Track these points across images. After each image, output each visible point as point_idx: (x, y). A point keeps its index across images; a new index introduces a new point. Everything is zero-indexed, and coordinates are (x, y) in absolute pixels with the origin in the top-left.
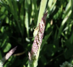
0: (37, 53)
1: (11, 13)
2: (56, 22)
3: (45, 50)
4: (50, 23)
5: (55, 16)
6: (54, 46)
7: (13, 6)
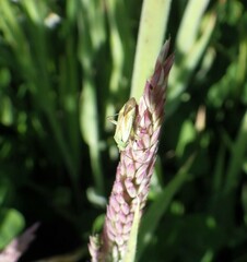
0: (125, 242)
1: (22, 81)
2: (220, 116)
3: (172, 239)
4: (194, 122)
5: (214, 93)
6: (211, 222)
7: (26, 47)
